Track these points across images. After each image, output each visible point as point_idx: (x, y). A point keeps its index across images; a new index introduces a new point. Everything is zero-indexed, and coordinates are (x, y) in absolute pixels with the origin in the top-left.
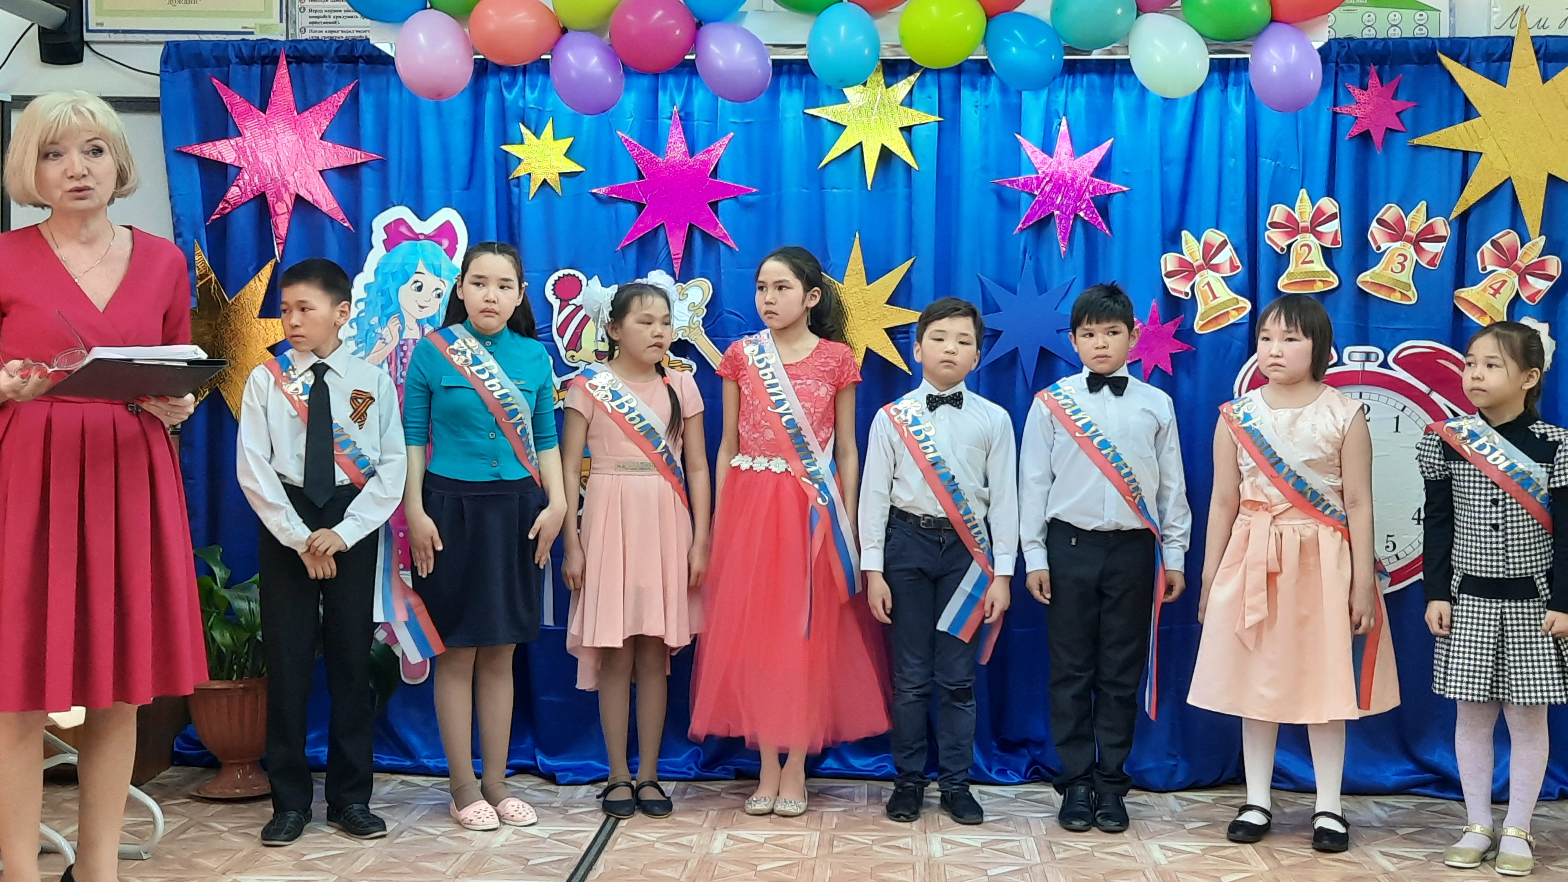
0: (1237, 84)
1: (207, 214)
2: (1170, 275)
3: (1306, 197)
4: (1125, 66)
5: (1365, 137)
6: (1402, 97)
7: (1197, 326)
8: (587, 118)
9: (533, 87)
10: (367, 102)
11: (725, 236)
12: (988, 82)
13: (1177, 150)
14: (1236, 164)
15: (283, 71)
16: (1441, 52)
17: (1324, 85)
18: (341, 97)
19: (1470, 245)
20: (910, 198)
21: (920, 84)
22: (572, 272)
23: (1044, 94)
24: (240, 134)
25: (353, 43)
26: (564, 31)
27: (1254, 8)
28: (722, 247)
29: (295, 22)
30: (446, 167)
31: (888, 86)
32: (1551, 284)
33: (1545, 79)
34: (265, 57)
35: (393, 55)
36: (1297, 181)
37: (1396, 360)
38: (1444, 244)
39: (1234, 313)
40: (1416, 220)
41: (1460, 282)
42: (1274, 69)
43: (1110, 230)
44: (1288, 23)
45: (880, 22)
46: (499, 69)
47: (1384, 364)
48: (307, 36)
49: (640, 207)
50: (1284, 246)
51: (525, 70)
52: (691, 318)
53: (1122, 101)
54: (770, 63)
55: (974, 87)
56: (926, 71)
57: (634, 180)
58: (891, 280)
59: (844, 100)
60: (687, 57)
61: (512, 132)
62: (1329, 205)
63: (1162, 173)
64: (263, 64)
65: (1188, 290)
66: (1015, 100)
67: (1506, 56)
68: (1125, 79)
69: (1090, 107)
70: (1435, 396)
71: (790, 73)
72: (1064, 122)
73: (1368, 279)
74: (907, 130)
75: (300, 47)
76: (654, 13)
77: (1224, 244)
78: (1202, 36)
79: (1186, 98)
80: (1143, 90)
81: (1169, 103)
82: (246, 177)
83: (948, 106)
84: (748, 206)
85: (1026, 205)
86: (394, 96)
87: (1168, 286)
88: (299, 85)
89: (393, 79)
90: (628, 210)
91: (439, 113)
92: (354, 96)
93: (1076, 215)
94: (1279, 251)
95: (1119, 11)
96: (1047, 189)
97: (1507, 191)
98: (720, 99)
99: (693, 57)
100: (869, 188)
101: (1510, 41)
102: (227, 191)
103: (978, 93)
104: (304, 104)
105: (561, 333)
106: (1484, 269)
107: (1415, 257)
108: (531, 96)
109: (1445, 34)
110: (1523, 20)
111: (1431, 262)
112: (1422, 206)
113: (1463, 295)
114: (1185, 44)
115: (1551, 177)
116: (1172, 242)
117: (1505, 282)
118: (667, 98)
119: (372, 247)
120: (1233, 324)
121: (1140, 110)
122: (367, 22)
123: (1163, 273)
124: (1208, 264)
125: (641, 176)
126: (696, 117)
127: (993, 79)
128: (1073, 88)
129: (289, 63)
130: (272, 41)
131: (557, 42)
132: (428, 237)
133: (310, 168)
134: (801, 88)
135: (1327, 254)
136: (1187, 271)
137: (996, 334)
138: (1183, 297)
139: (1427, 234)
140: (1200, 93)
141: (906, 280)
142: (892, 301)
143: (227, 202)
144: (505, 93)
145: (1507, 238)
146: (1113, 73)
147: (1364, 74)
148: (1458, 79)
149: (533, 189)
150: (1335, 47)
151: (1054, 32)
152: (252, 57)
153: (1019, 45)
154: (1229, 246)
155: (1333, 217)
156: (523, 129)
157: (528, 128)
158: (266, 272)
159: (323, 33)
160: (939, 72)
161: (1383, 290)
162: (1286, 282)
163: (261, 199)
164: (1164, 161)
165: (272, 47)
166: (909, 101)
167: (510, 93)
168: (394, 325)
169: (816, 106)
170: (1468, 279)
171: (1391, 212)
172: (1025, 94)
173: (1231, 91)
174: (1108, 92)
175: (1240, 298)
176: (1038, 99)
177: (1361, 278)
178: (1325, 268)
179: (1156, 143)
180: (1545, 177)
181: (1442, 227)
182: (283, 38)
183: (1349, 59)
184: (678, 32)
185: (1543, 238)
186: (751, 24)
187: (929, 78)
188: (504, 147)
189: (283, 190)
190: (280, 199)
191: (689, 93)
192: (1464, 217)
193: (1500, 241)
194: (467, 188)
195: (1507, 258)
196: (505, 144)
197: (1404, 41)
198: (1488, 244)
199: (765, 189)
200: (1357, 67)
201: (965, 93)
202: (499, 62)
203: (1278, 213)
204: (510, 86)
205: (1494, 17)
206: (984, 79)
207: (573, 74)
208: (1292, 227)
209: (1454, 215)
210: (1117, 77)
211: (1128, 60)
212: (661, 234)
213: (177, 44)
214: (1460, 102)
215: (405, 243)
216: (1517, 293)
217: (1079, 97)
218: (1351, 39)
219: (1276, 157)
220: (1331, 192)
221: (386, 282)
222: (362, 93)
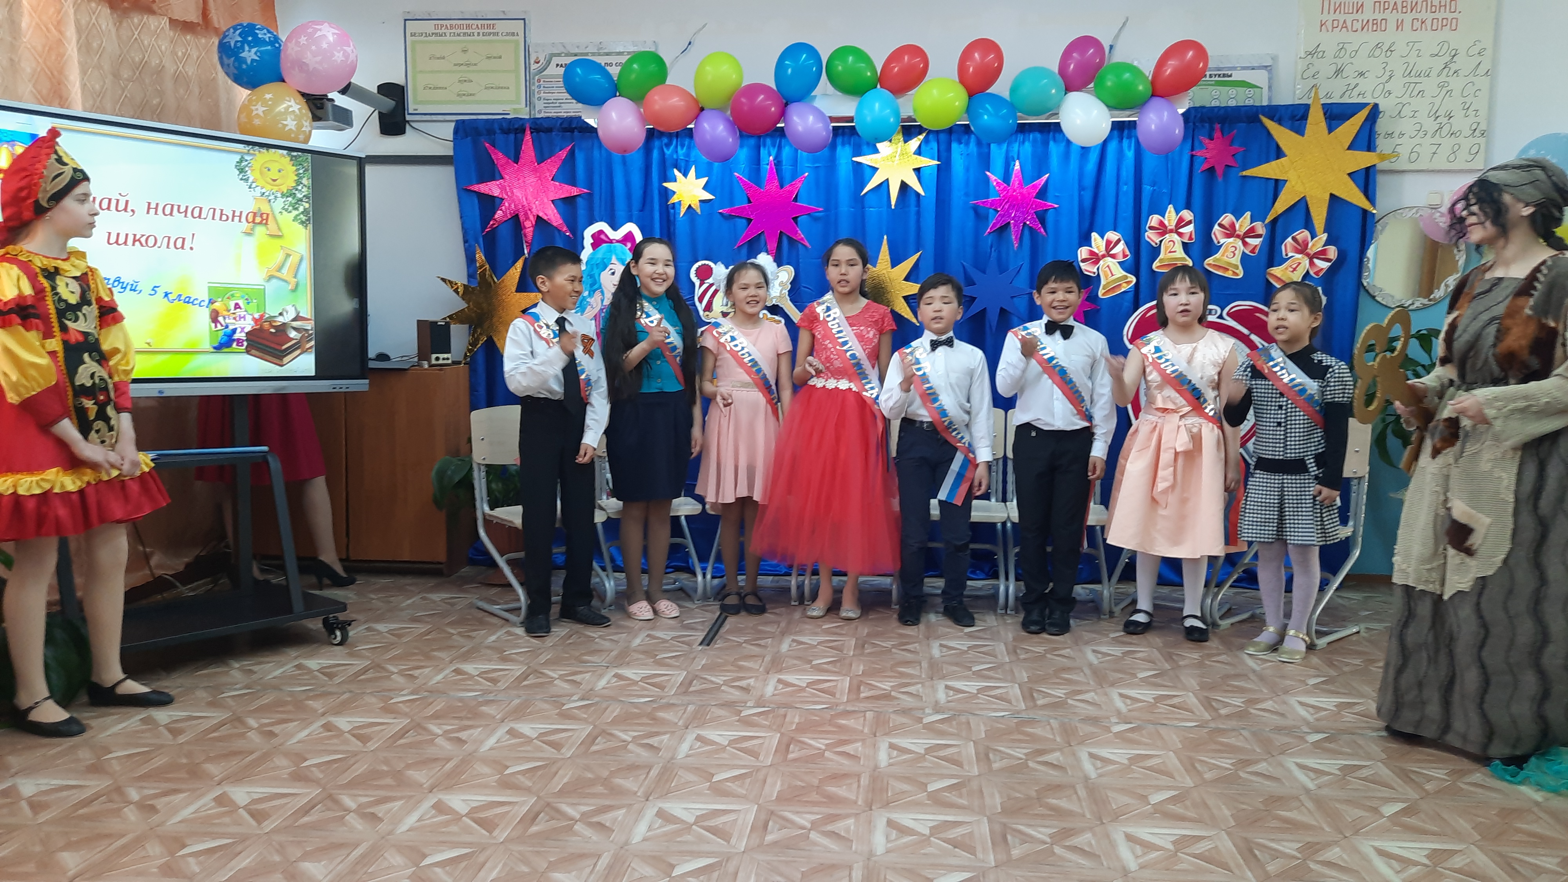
0: (1129, 137)
1: (484, 228)
2: (1084, 261)
3: (1172, 210)
4: (1057, 128)
5: (1211, 171)
6: (1236, 146)
7: (1100, 293)
8: (716, 164)
9: (683, 146)
10: (580, 157)
11: (802, 239)
12: (969, 138)
13: (1089, 181)
14: (1128, 189)
15: (528, 137)
16: (1263, 115)
17: (1185, 138)
18: (563, 154)
19: (1278, 240)
20: (918, 213)
21: (926, 141)
22: (707, 262)
23: (1005, 146)
24: (502, 178)
25: (571, 119)
26: (702, 109)
27: (1141, 88)
28: (800, 246)
29: (535, 107)
30: (629, 197)
31: (905, 142)
32: (1329, 264)
33: (1330, 130)
34: (517, 129)
35: (595, 126)
36: (1166, 199)
37: (1228, 314)
38: (1261, 239)
39: (1125, 285)
40: (1244, 224)
41: (1271, 263)
42: (1153, 127)
43: (1045, 231)
44: (1162, 97)
45: (901, 101)
46: (662, 134)
47: (1221, 317)
48: (542, 115)
49: (749, 221)
50: (1158, 241)
51: (677, 135)
52: (781, 291)
53: (1055, 150)
54: (831, 128)
55: (960, 143)
56: (930, 132)
57: (745, 204)
58: (907, 265)
59: (876, 151)
60: (778, 125)
61: (669, 173)
62: (1187, 215)
63: (1080, 196)
64: (516, 134)
65: (1095, 270)
66: (986, 150)
67: (1304, 117)
68: (1057, 135)
69: (1034, 154)
70: (1254, 337)
71: (843, 134)
72: (1017, 163)
73: (1211, 262)
74: (917, 171)
75: (538, 122)
76: (758, 97)
77: (1118, 241)
78: (1108, 106)
79: (1096, 147)
80: (1069, 142)
81: (1085, 150)
82: (507, 204)
83: (944, 154)
84: (816, 219)
85: (993, 217)
86: (596, 153)
87: (1083, 268)
88: (538, 146)
89: (596, 144)
90: (741, 223)
91: (624, 162)
92: (572, 153)
93: (1025, 223)
94: (1154, 244)
95: (1053, 91)
96: (1006, 207)
97: (1303, 205)
98: (799, 151)
99: (783, 125)
100: (893, 207)
101: (1307, 107)
102: (495, 213)
103: (962, 146)
104: (541, 160)
105: (701, 299)
106: (1287, 255)
107: (1242, 248)
108: (681, 152)
109: (1265, 103)
110: (1316, 93)
111: (1252, 251)
112: (1248, 215)
113: (1272, 272)
114: (1095, 112)
115: (1332, 195)
116: (1086, 240)
117: (1300, 263)
118: (766, 152)
119: (583, 248)
120: (1124, 292)
121: (1067, 155)
122: (580, 105)
123: (1080, 259)
124: (1108, 254)
125: (749, 202)
126: (784, 163)
127: (973, 136)
128: (1023, 142)
129: (532, 133)
130: (521, 119)
131: (697, 117)
132: (618, 241)
133: (546, 200)
134: (850, 144)
135: (1185, 245)
136: (1095, 258)
137: (973, 299)
138: (1092, 275)
139: (1251, 233)
140: (1105, 143)
141: (916, 265)
142: (907, 279)
143: (495, 220)
144: (665, 150)
145: (1303, 234)
146: (1049, 132)
147: (1212, 129)
148: (1273, 132)
149: (683, 210)
150: (1193, 112)
151: (1012, 107)
152: (509, 129)
153: (989, 115)
154: (1122, 242)
155: (1189, 223)
156: (676, 172)
157: (680, 171)
158: (519, 264)
159: (552, 113)
160: (937, 132)
161: (1221, 270)
162: (1159, 264)
163: (516, 217)
164: (1081, 188)
165: (521, 123)
166: (919, 152)
167: (668, 149)
168: (598, 295)
169: (859, 155)
170: (1276, 262)
171: (1227, 218)
172: (993, 146)
173: (1125, 142)
174: (1046, 144)
175: (1129, 275)
176: (1000, 149)
177: (1206, 261)
178: (1184, 255)
179: (1077, 177)
180: (1327, 197)
181: (1260, 228)
182: (527, 117)
183: (1202, 120)
184: (773, 109)
185: (1326, 235)
186: (818, 103)
187: (931, 136)
188: (665, 184)
189: (529, 212)
190: (527, 218)
191: (780, 148)
192: (1274, 221)
193: (1298, 237)
194: (641, 211)
195: (1302, 248)
196: (666, 182)
197: (1237, 108)
198: (1289, 239)
199: (827, 210)
200: (1207, 125)
201: (954, 146)
202: (661, 129)
203: (1154, 220)
204: (668, 145)
205: (1297, 92)
206: (967, 137)
207: (708, 137)
208: (1162, 230)
209: (1267, 221)
210: (1051, 134)
211: (1059, 123)
212: (763, 238)
213: (463, 121)
214: (1274, 147)
215: (604, 245)
216: (1308, 272)
217: (1028, 147)
218: (1203, 107)
219: (1153, 184)
220: (1188, 207)
221: (592, 270)
222: (576, 151)
